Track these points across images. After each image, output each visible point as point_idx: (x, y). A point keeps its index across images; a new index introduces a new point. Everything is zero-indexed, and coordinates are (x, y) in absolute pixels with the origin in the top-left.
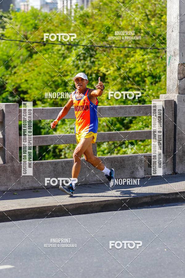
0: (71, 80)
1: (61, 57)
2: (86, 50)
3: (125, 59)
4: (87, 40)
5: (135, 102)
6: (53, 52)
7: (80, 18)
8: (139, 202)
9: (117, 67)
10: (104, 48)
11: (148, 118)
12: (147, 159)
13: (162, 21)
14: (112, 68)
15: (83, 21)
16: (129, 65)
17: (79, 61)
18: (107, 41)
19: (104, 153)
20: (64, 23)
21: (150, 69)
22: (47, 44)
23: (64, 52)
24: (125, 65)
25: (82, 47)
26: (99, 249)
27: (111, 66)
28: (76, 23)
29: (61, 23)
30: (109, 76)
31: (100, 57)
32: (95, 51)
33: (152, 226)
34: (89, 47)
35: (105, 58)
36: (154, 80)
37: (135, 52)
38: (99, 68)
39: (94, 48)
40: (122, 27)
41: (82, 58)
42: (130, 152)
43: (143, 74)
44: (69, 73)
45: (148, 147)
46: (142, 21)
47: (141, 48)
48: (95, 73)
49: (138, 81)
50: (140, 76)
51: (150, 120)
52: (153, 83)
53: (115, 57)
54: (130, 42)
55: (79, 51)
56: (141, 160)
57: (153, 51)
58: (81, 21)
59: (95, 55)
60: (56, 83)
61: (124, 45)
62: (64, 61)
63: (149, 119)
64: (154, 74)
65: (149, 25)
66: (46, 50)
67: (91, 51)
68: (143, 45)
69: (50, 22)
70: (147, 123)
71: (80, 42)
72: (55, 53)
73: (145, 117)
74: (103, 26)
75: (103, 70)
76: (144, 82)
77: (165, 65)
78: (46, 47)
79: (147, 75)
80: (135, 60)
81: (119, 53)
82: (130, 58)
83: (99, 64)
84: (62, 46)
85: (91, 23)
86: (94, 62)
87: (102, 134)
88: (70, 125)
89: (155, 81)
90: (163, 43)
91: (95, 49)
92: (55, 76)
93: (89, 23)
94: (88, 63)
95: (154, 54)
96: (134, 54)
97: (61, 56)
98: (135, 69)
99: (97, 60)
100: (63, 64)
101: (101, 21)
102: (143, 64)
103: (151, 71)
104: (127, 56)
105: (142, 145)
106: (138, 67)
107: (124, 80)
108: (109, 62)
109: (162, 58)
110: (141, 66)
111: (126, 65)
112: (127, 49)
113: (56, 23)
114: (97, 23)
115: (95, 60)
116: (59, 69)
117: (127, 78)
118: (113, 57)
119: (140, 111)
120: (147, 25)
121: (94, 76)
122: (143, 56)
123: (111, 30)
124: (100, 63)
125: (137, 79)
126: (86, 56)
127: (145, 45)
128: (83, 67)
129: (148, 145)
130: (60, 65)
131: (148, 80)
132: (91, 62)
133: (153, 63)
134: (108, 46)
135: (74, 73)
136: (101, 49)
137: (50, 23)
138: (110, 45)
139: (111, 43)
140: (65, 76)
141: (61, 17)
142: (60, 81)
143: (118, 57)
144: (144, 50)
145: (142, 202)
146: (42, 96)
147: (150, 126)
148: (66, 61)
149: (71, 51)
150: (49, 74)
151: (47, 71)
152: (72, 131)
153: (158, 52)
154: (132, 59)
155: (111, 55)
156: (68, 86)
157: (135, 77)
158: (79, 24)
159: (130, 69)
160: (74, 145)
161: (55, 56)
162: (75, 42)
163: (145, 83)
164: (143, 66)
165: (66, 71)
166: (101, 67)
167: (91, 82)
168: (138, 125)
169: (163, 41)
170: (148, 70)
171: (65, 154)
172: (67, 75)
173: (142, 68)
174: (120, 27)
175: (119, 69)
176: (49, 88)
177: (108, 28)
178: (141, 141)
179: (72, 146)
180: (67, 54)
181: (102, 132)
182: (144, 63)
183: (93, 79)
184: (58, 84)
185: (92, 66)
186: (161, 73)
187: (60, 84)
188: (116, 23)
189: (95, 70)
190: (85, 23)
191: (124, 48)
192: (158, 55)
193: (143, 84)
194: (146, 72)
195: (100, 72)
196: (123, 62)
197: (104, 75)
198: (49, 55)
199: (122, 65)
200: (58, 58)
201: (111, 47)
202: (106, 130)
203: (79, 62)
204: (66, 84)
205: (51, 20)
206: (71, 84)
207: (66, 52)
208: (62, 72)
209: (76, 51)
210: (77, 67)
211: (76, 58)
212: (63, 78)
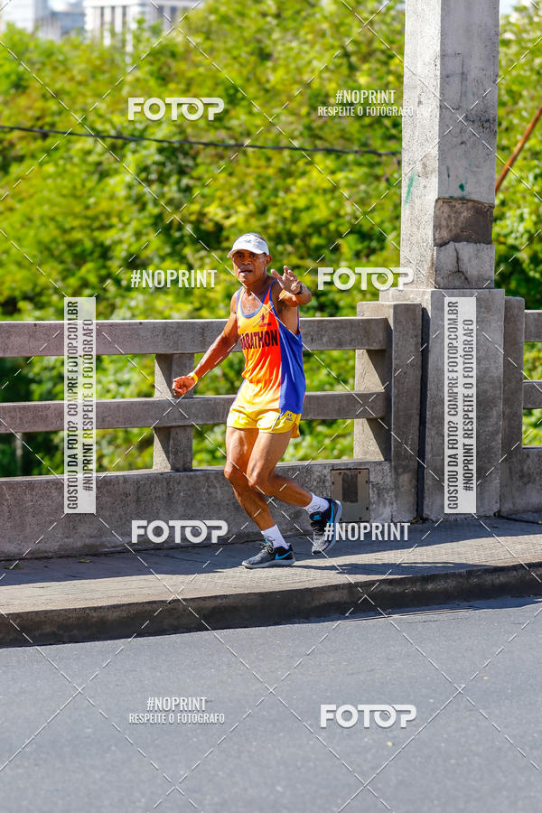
0: (120, 242)
1: (93, 173)
2: (167, 154)
3: (280, 182)
4: (169, 124)
5: (308, 309)
6: (71, 158)
7: (150, 59)
8: (316, 603)
9: (257, 207)
10: (220, 150)
11: (345, 356)
12: (341, 477)
13: (389, 72)
14: (241, 208)
15: (160, 69)
16: (293, 201)
18: (229, 129)
19: (214, 458)
20: (103, 72)
21: (354, 212)
22: (51, 134)
23: (104, 158)
24: (279, 201)
25: (154, 146)
26: (195, 740)
27: (239, 202)
28: (139, 74)
29: (95, 72)
30: (233, 230)
31: (206, 176)
32: (194, 158)
33: (353, 674)
34: (176, 145)
35: (222, 177)
36: (366, 244)
37: (310, 163)
38: (203, 206)
39: (191, 148)
40: (273, 88)
41: (153, 176)
42: (293, 456)
43: (332, 227)
44: (114, 220)
45: (345, 442)
46: (332, 71)
47: (329, 152)
48: (191, 222)
49: (318, 248)
50: (324, 231)
51: (351, 363)
52: (363, 254)
53: (250, 174)
54: (296, 133)
55: (146, 157)
56: (322, 481)
57: (364, 159)
58: (155, 68)
59: (192, 168)
60: (78, 250)
61: (279, 142)
62: (101, 185)
63: (347, 360)
64: (366, 228)
65: (351, 83)
66: (48, 152)
67: (181, 156)
68: (335, 142)
69: (61, 68)
70: (342, 371)
71: (150, 131)
72: (76, 160)
73: (336, 354)
74: (217, 84)
75: (216, 214)
76: (337, 249)
77: (397, 201)
78: (49, 141)
79: (344, 229)
80: (309, 186)
81: (263, 163)
82: (297, 178)
83: (203, 196)
84: (96, 141)
85: (183, 75)
86: (188, 190)
87: (208, 400)
88: (116, 372)
89: (368, 247)
90: (392, 137)
91: (192, 152)
92: (73, 229)
93: (176, 74)
94: (171, 191)
95: (365, 170)
96: (308, 168)
97: (91, 168)
98: (310, 212)
99: (198, 183)
100: (98, 193)
101: (210, 70)
102: (333, 198)
103: (357, 218)
104: (286, 173)
105: (326, 436)
106: (317, 207)
107: (277, 244)
108: (234, 191)
109: (387, 180)
110: (327, 202)
111: (283, 198)
112: (286, 153)
113: (80, 72)
114: (200, 74)
115: (191, 182)
116: (87, 207)
117: (285, 238)
118: (246, 175)
119: (322, 337)
120: (345, 82)
121: (189, 229)
122: (333, 173)
123: (239, 95)
124: (206, 191)
125: (315, 241)
126: (166, 170)
127: (341, 142)
128: (156, 203)
129: (343, 436)
130: (89, 197)
131: (348, 245)
132: (180, 190)
133: (362, 195)
134: (232, 142)
135: (131, 220)
136: (211, 151)
137: (63, 73)
138: (236, 140)
139: (242, 134)
140: (103, 228)
141: (95, 55)
142: (88, 245)
143: (259, 176)
144: (338, 157)
145: (322, 602)
146: (35, 285)
147: (351, 381)
148: (107, 185)
149: (123, 157)
150: (57, 222)
151: (51, 214)
152: (122, 389)
153: (379, 164)
154: (301, 182)
155: (240, 169)
156: (111, 259)
157: (310, 235)
158: (148, 77)
159: (296, 211)
160: (126, 432)
161: (76, 170)
162: (135, 129)
163: (338, 253)
164: (333, 204)
165: (108, 216)
166: (209, 205)
167: (179, 247)
168: (314, 378)
169: (393, 131)
170: (346, 214)
171: (100, 458)
172: (111, 227)
173: (328, 207)
174: (268, 86)
175: (262, 211)
176: (55, 264)
177: (232, 91)
178: (324, 422)
179: (121, 434)
180: (109, 164)
181: (210, 395)
182: (337, 194)
183: (186, 239)
184: (83, 251)
185: (184, 200)
186: (387, 225)
187: (88, 252)
188: (255, 74)
189: (191, 214)
190: (166, 75)
191: (279, 149)
192: (379, 171)
193: (334, 257)
194: (341, 221)
195: (205, 220)
196: (275, 191)
197: (219, 228)
198: (56, 165)
199: (272, 199)
200: (84, 175)
201: (239, 146)
202: (223, 390)
203: (147, 189)
204: (105, 253)
205: (64, 63)
206: (120, 252)
207: (108, 158)
208: (95, 218)
209: (137, 156)
210: (140, 203)
211: (138, 175)
212: (96, 234)
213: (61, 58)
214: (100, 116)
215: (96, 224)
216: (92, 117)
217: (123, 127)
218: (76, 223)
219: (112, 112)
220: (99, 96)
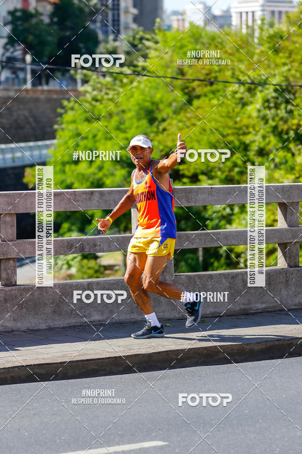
0: (254, 141)
1: (238, 104)
2: (279, 92)
4: (280, 76)
6: (226, 96)
7: (269, 40)
15: (274, 45)
17: (267, 109)
20: (243, 48)
22: (215, 82)
23: (244, 95)
25: (271, 88)
28: (262, 49)
32: (294, 94)
34: (284, 87)
38: (300, 121)
39: (292, 88)
41: (272, 105)
44: (251, 130)
48: (293, 130)
55: (267, 94)
58: (271, 45)
59: (293, 100)
62: (244, 110)
66: (214, 93)
67: (287, 93)
72: (229, 97)
83: (300, 115)
84: (240, 87)
85: (287, 48)
86: (291, 112)
91: (293, 91)
92: (228, 135)
93: (283, 48)
94: (282, 112)
97: (238, 101)
99: (297, 108)
100: (241, 115)
113: (230, 48)
114: (296, 48)
115: (293, 108)
116: (236, 123)
121: (292, 134)
126: (279, 101)
128: (274, 120)
130: (237, 117)
132: (287, 112)
135: (260, 129)
140: (245, 134)
141: (238, 38)
142: (237, 143)
146: (208, 166)
148: (247, 110)
149: (255, 94)
150: (220, 131)
151: (216, 127)
156: (249, 151)
158: (268, 50)
161: (229, 102)
162: (261, 79)
165: (247, 127)
167: (287, 143)
171: (246, 261)
172: (249, 133)
180: (248, 98)
183: (291, 139)
184: (235, 147)
185: (289, 117)
189: (293, 125)
190: (278, 48)
198: (218, 100)
200: (234, 105)
203: (268, 112)
204: (246, 148)
205: (221, 43)
206: (254, 147)
207: (247, 95)
208: (240, 129)
209: (263, 94)
210: (265, 119)
211: (263, 104)
212: (241, 137)
213: (220, 40)
214: (242, 72)
215: (241, 132)
216: (237, 73)
217: (255, 78)
218: (230, 131)
219: (249, 70)
220: (241, 61)
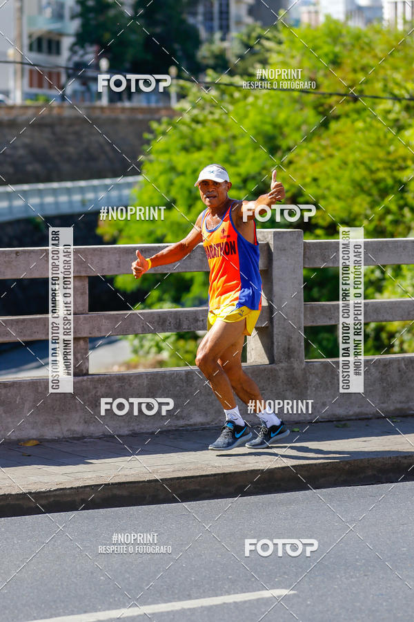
1: (392, 127)
6: (376, 116)
22: (361, 98)
23: (400, 116)
60: (382, 185)
62: (399, 136)
66: (358, 112)
69: (367, 48)
72: (380, 118)
84: (394, 103)
92: (378, 170)
97: (391, 124)
100: (396, 142)
113: (381, 51)
116: (389, 153)
130: (390, 145)
137: (369, 52)
140: (401, 169)
141: (391, 38)
142: (390, 182)
148: (403, 136)
150: (366, 165)
151: (361, 159)
161: (379, 125)
165: (404, 159)
172: (406, 168)
176: (365, 196)
180: (404, 120)
184: (386, 186)
187: (390, 187)
198: (365, 122)
200: (385, 129)
205: (369, 44)
207: (404, 116)
208: (395, 161)
212: (396, 173)
213: (366, 40)
214: (397, 84)
215: (396, 166)
216: (391, 85)
218: (380, 165)
219: (406, 81)
